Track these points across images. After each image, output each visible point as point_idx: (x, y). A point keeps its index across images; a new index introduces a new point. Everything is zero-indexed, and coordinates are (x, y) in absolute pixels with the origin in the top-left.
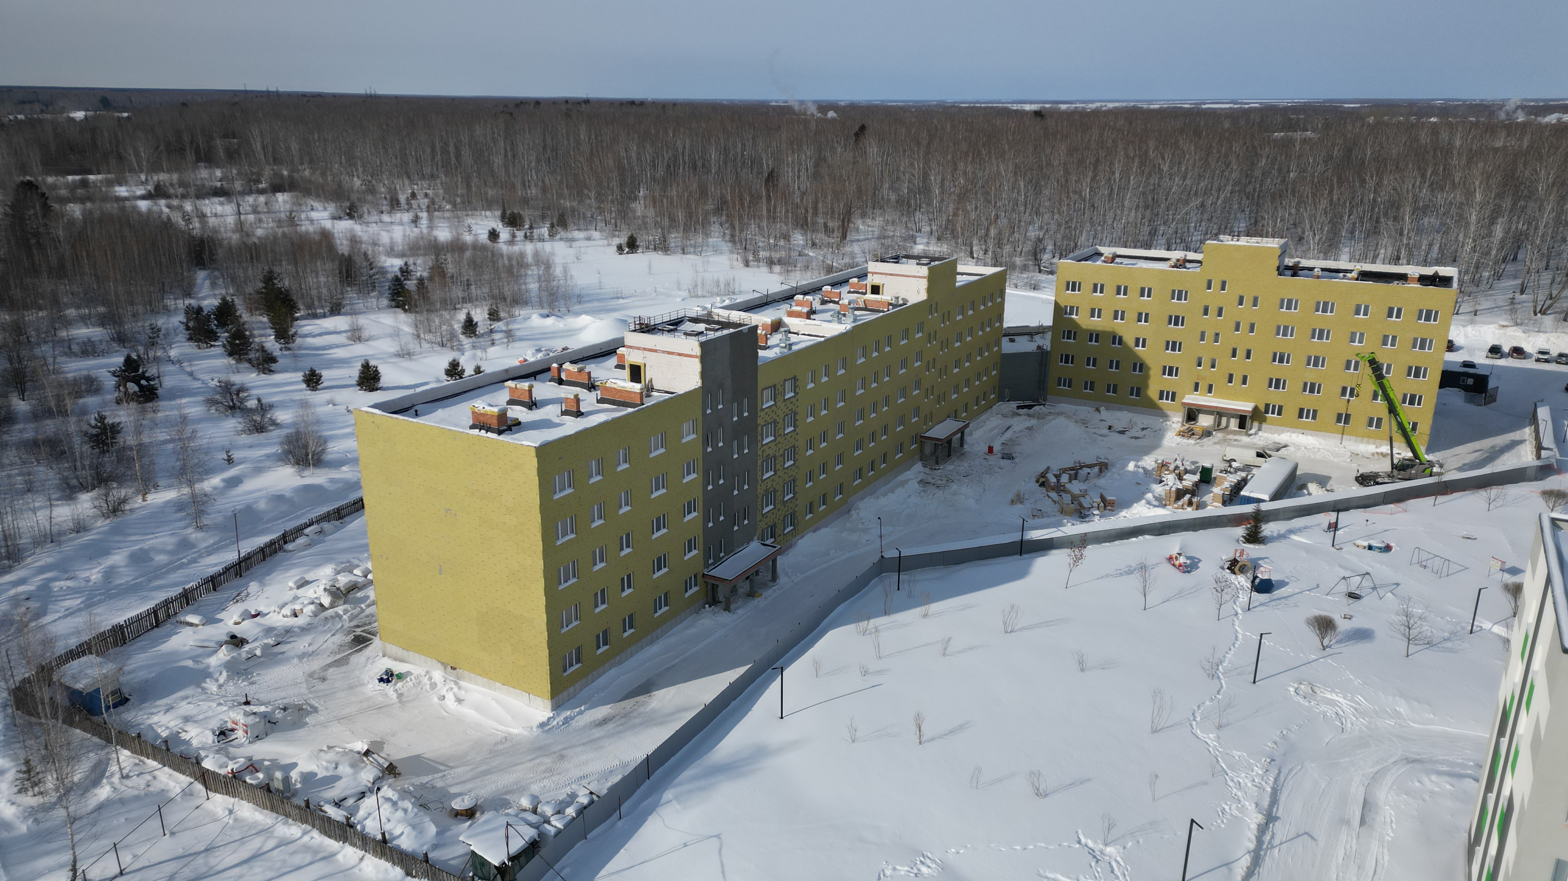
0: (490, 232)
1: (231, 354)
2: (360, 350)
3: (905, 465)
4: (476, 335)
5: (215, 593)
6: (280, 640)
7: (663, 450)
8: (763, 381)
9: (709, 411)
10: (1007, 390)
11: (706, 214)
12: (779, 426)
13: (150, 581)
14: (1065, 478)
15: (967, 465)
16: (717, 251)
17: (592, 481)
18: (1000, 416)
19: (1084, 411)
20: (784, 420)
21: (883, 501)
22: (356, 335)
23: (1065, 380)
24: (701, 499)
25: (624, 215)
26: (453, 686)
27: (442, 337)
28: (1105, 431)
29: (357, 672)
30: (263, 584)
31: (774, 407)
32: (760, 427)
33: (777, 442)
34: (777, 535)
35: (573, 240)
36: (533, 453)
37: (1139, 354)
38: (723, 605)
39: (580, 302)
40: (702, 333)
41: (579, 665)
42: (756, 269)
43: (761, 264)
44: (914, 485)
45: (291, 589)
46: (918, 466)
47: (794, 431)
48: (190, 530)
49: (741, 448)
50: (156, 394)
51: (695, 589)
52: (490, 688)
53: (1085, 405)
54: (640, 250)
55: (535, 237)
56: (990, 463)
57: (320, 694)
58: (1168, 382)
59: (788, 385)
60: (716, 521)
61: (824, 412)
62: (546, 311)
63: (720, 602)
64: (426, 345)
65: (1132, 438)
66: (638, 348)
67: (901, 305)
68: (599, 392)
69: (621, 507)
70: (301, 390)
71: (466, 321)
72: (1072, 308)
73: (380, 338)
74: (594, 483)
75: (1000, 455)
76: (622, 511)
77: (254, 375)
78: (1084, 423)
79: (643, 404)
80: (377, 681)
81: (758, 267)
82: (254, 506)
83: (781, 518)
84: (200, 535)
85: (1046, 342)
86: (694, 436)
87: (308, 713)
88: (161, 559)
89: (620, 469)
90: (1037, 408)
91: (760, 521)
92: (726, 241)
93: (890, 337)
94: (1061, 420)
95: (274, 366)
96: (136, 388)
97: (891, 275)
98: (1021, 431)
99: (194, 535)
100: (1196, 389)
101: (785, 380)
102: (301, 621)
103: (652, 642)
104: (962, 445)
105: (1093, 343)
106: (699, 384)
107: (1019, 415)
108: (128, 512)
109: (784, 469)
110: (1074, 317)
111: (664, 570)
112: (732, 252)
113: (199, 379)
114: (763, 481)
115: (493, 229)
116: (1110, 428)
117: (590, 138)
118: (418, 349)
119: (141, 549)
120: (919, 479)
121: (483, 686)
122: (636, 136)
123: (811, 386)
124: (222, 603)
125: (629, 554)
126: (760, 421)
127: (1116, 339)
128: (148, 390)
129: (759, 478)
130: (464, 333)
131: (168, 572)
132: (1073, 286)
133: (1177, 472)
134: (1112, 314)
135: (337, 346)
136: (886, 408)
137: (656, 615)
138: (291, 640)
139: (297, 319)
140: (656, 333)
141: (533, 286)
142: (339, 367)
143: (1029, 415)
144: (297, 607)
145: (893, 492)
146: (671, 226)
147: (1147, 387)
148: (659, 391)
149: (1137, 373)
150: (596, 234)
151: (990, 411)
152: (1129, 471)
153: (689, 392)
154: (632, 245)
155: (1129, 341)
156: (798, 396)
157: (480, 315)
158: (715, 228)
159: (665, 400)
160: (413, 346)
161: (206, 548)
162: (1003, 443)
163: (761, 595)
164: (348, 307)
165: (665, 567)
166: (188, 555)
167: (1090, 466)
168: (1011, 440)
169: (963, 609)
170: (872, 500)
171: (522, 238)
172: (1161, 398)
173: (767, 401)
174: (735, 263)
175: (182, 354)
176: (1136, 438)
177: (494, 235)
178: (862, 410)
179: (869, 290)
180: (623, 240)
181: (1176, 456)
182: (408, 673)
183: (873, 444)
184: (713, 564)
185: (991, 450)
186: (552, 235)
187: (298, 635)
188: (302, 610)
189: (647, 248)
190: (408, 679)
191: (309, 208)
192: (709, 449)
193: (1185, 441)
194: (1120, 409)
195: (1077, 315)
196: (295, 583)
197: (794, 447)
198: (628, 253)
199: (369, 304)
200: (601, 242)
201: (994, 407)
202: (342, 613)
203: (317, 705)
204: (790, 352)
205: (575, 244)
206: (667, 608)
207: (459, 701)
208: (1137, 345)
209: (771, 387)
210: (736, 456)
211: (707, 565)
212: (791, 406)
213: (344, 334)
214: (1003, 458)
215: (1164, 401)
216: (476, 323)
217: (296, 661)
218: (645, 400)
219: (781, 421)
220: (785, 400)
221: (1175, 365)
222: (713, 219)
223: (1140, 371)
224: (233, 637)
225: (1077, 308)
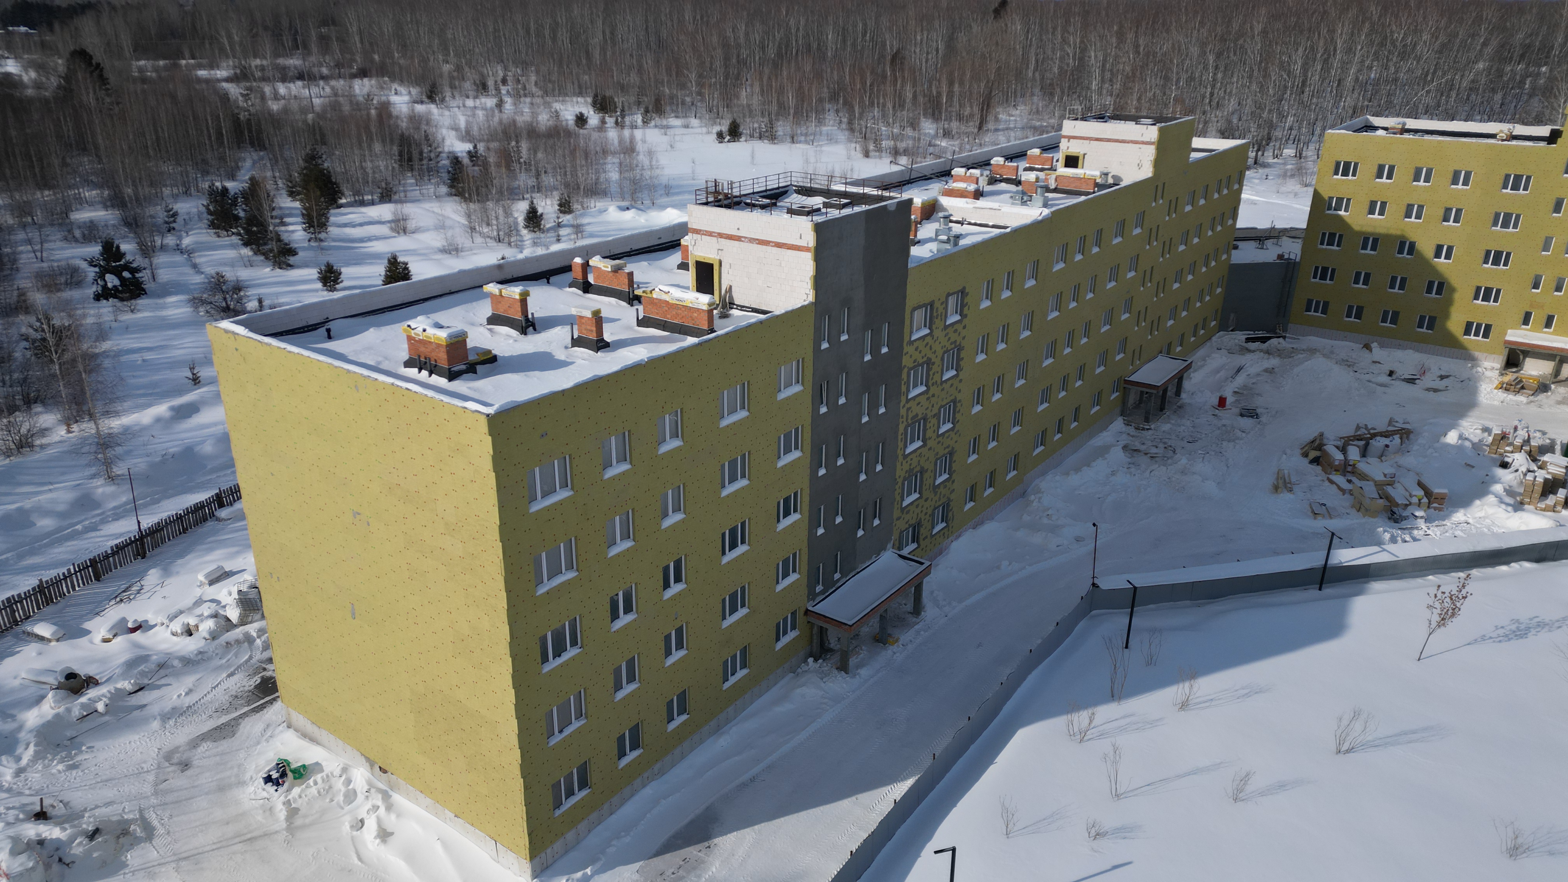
0: (577, 116)
1: (246, 244)
2: (399, 245)
3: (1101, 423)
4: (540, 229)
5: (99, 585)
6: (146, 681)
7: (743, 414)
8: (914, 294)
9: (825, 345)
10: (1232, 316)
11: (821, 100)
12: (935, 368)
13: (21, 557)
14: (1354, 453)
15: (1188, 423)
16: (831, 140)
17: (610, 473)
18: (1224, 351)
19: (1346, 347)
20: (942, 359)
21: (1075, 479)
22: (400, 226)
23: (1318, 303)
24: (807, 491)
25: (728, 98)
26: (379, 803)
27: (498, 230)
28: (1385, 379)
29: (242, 754)
30: (167, 572)
31: (928, 339)
32: (906, 370)
33: (931, 393)
34: (921, 538)
35: (668, 127)
36: (483, 426)
37: (1442, 269)
38: (836, 658)
39: (668, 194)
40: (819, 210)
41: (585, 792)
42: (878, 160)
43: (884, 154)
44: (1117, 455)
45: (201, 585)
46: (1119, 424)
47: (956, 376)
48: (100, 482)
49: (873, 406)
50: (144, 290)
51: (792, 635)
52: (436, 815)
53: (1345, 339)
54: (743, 139)
55: (627, 123)
56: (1224, 422)
57: (170, 798)
58: (1482, 311)
59: (952, 301)
60: (829, 525)
61: (1002, 346)
62: (625, 204)
63: (831, 650)
64: (479, 240)
65: (1428, 390)
66: (710, 234)
67: (1110, 186)
68: (641, 308)
69: (665, 515)
70: (316, 290)
71: (529, 212)
72: (1340, 200)
73: (428, 230)
74: (613, 478)
75: (1236, 411)
76: (667, 523)
77: (268, 269)
78: (1348, 364)
79: (712, 331)
80: (262, 781)
81: (881, 157)
82: (197, 449)
83: (930, 511)
84: (110, 489)
85: (1293, 249)
86: (797, 388)
87: (136, 841)
88: (46, 523)
89: (664, 449)
90: (1274, 341)
91: (898, 519)
92: (842, 130)
93: (1100, 232)
94: (1318, 363)
95: (292, 260)
96: (117, 282)
97: (1097, 139)
98: (1258, 375)
99: (101, 488)
100: (1526, 321)
101: (949, 295)
102: (189, 646)
103: (718, 730)
104: (1178, 393)
105: (1368, 251)
106: (811, 298)
107: (1249, 351)
108: (38, 449)
109: (938, 436)
110: (1342, 213)
111: (742, 612)
112: (850, 141)
113: (202, 273)
114: (905, 456)
115: (581, 114)
116: (1391, 373)
117: (694, 18)
118: (468, 243)
119: (20, 510)
120: (1122, 443)
121: (427, 808)
122: (745, 13)
123: (986, 304)
124: (101, 602)
125: (679, 594)
126: (907, 361)
127: (1407, 246)
128: (132, 284)
129: (900, 453)
130: (526, 227)
131: (51, 545)
132: (1346, 168)
133: (1527, 448)
134: (1404, 209)
135: (377, 238)
136: (1085, 340)
137: (727, 685)
138: (163, 682)
139: (341, 206)
140: (742, 209)
141: (614, 175)
142: (371, 264)
143: (1268, 352)
144: (192, 621)
145: (1089, 466)
146: (778, 114)
147: (1447, 316)
148: (742, 308)
149: (1433, 295)
150: (695, 122)
151: (1208, 344)
152: (1449, 445)
153: (793, 311)
154: (734, 133)
155: (1426, 248)
156: (965, 321)
157: (548, 207)
158: (830, 117)
159: (750, 326)
160: (462, 240)
161: (115, 508)
162: (1235, 392)
163: (897, 641)
164: (402, 195)
165: (743, 606)
166: (86, 519)
167: (1386, 434)
168: (1245, 387)
169: (1247, 695)
170: (1057, 478)
171: (613, 125)
172: (1467, 332)
173: (919, 329)
174: (853, 153)
175: (196, 243)
176: (1436, 390)
177: (581, 120)
178: (1054, 343)
179: (1062, 161)
180: (725, 128)
181: (1516, 423)
182: (317, 767)
183: (1063, 394)
184: (822, 592)
185: (1222, 402)
186: (645, 122)
187: (177, 674)
188: (197, 626)
189: (752, 136)
190: (311, 782)
191: (393, 92)
192: (823, 410)
193: (1510, 397)
194: (1399, 347)
195: (1346, 210)
196: (207, 576)
197: (954, 402)
198: (729, 141)
199: (425, 191)
200: (699, 130)
201: (1214, 339)
202: (255, 635)
203: (155, 823)
204: (957, 249)
205: (669, 132)
206: (745, 672)
207: (384, 835)
208: (1438, 255)
209: (925, 305)
210: (865, 419)
211: (812, 595)
212: (954, 337)
213: (389, 225)
214: (1242, 415)
215: (1472, 337)
216: (542, 215)
217: (156, 724)
218: (717, 322)
219: (938, 361)
220: (946, 327)
221: (1495, 286)
222: (827, 106)
223: (1439, 292)
224: (71, 676)
225: (1349, 200)
